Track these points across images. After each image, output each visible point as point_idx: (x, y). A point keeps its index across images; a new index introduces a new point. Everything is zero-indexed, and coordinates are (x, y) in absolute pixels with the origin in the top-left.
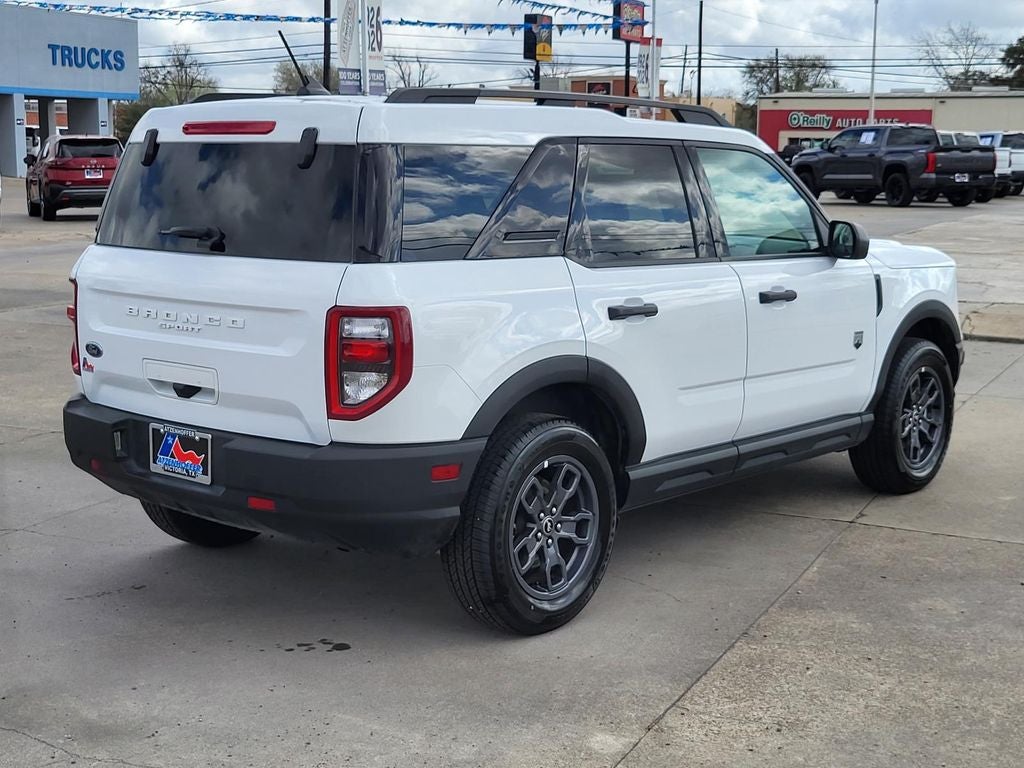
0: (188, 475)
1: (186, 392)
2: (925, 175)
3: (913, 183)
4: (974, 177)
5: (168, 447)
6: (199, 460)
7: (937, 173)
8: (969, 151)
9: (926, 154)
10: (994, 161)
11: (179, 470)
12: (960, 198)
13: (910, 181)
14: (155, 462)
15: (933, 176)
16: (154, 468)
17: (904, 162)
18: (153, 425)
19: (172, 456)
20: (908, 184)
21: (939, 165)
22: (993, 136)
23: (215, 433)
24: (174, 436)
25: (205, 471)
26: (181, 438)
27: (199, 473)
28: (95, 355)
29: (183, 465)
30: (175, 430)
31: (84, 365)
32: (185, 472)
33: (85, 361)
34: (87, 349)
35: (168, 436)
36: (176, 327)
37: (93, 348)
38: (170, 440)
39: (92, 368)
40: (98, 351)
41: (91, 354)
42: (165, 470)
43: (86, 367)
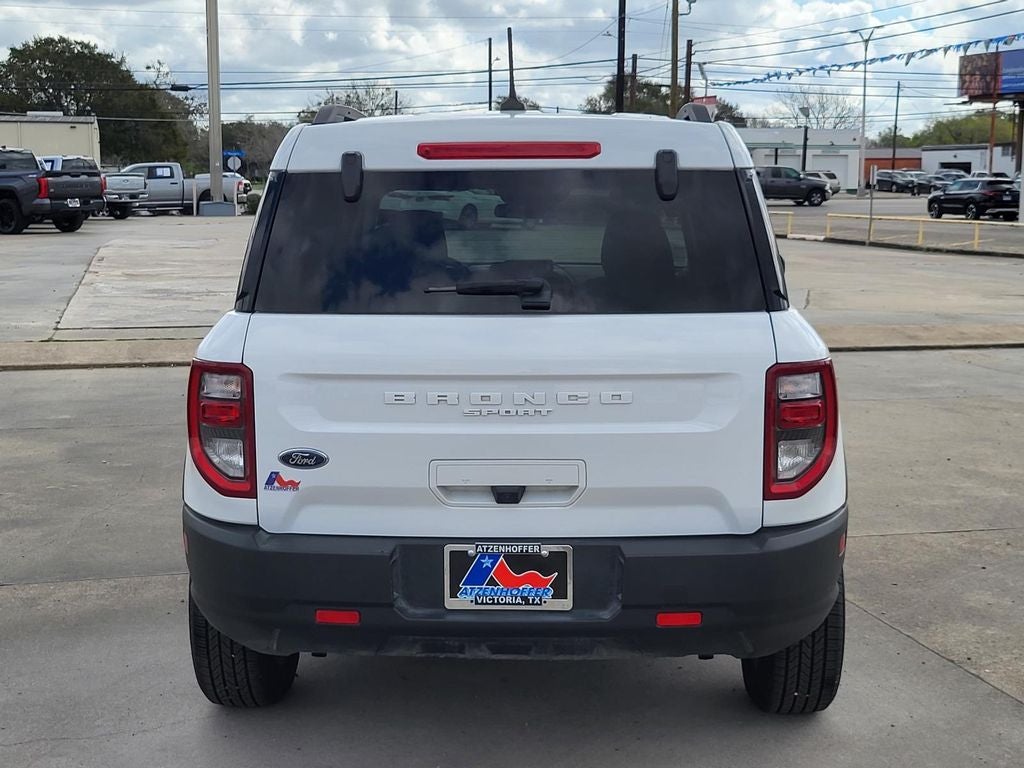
0: (528, 604)
1: (508, 496)
2: (38, 201)
3: (26, 210)
4: (84, 203)
5: (482, 572)
6: (548, 581)
7: (51, 199)
8: (78, 176)
9: (38, 180)
10: (103, 186)
11: (509, 600)
12: (68, 223)
13: (23, 208)
14: (453, 595)
15: (48, 201)
16: (451, 603)
17: (13, 187)
18: (449, 548)
19: (492, 582)
20: (21, 211)
21: (52, 190)
22: (52, 161)
23: (576, 542)
24: (495, 557)
25: (560, 594)
26: (508, 557)
27: (548, 597)
28: (306, 466)
29: (515, 592)
30: (494, 548)
31: (270, 482)
32: (519, 600)
33: (274, 478)
34: (286, 459)
35: (483, 556)
36: (502, 412)
37: (303, 457)
38: (487, 562)
39: (294, 485)
40: (319, 461)
41: (296, 465)
42: (477, 603)
43: (276, 484)
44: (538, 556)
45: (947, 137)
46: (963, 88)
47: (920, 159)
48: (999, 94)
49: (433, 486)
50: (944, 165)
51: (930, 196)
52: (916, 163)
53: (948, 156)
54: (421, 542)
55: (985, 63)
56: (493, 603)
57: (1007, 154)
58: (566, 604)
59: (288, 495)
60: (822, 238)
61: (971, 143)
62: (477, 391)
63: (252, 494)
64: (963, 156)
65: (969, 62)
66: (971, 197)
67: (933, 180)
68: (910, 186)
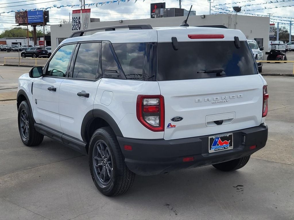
0: (225, 149)
1: (219, 123)
5: (216, 142)
6: (228, 142)
11: (221, 149)
14: (210, 150)
16: (210, 152)
18: (210, 137)
19: (218, 145)
23: (234, 132)
24: (218, 138)
25: (231, 145)
26: (221, 138)
27: (228, 147)
28: (178, 121)
29: (222, 146)
30: (218, 136)
31: (168, 126)
32: (223, 148)
33: (169, 125)
34: (173, 120)
35: (216, 139)
36: (220, 102)
37: (177, 118)
38: (217, 140)
39: (174, 126)
40: (181, 119)
41: (176, 121)
42: (215, 150)
43: (170, 127)
44: (227, 136)
45: (11, 35)
46: (17, 21)
47: (6, 41)
48: (28, 23)
49: (206, 122)
50: (13, 43)
51: (22, 52)
52: (5, 43)
53: (14, 41)
54: (204, 137)
55: (23, 14)
56: (218, 150)
57: (31, 40)
58: (232, 148)
59: (173, 129)
60: (3, 65)
61: (18, 37)
62: (215, 97)
63: (163, 130)
64: (19, 41)
65: (18, 14)
66: (34, 52)
67: (12, 48)
68: (5, 49)
